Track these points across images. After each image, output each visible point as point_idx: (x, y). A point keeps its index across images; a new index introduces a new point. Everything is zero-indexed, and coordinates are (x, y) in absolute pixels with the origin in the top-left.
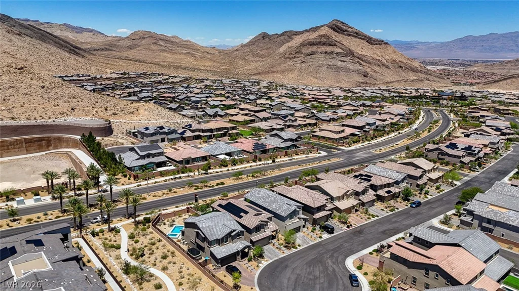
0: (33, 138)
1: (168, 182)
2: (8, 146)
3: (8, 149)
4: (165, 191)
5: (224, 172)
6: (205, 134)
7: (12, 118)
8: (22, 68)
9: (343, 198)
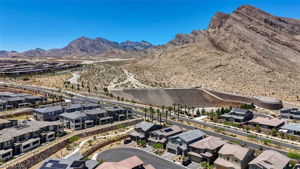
0: (235, 102)
1: (220, 126)
2: (225, 103)
3: (225, 105)
4: (202, 126)
5: (262, 137)
7: (238, 93)
8: (270, 72)
9: (228, 159)
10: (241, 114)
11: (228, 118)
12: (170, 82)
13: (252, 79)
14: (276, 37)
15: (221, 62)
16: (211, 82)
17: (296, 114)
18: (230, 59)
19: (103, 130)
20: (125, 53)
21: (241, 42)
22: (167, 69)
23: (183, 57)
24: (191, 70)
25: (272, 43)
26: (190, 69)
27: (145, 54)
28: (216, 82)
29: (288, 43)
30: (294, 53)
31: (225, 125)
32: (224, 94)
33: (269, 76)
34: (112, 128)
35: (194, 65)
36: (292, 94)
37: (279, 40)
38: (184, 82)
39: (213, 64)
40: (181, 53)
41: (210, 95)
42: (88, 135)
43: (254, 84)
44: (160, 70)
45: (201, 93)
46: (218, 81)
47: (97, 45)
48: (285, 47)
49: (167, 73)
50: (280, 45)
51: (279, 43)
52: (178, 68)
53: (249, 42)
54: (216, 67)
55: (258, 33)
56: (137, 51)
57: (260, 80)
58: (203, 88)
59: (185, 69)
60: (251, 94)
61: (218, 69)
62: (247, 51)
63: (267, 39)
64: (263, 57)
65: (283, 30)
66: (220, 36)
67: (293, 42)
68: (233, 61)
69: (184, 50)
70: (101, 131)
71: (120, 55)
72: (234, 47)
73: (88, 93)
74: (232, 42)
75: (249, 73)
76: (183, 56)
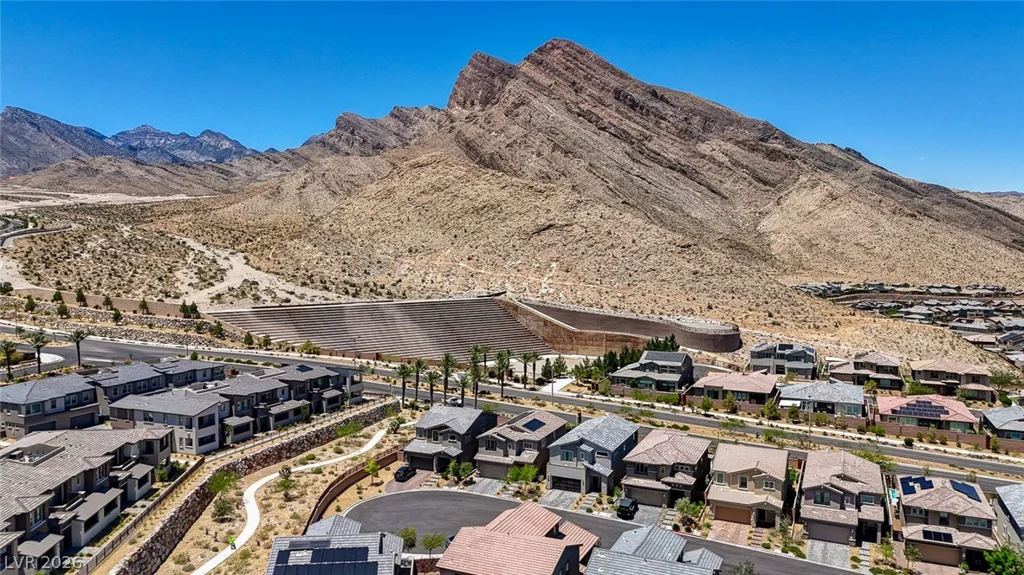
0: (616, 336)
4: (581, 409)
5: (747, 424)
6: (880, 376)
7: (616, 307)
8: (689, 246)
9: (744, 484)
10: (671, 367)
11: (637, 379)
12: (400, 281)
13: (647, 268)
14: (650, 145)
15: (551, 216)
16: (532, 279)
17: (790, 358)
18: (573, 207)
19: (293, 447)
20: (141, 173)
21: (558, 154)
22: (375, 237)
23: (425, 198)
24: (460, 240)
25: (641, 163)
26: (455, 237)
27: (221, 180)
28: (545, 279)
29: (683, 162)
30: (698, 194)
31: (638, 402)
32: (580, 312)
33: (687, 257)
34: (317, 436)
35: (469, 222)
36: (754, 307)
37: (659, 154)
38: (445, 278)
39: (528, 223)
40: (416, 185)
41: (539, 319)
42: (250, 467)
43: (655, 282)
44: (350, 238)
45: (510, 311)
46: (551, 275)
47: (12, 139)
48: (676, 174)
49: (379, 251)
50: (661, 169)
51: (660, 163)
52: (415, 234)
53: (581, 157)
54: (538, 232)
55: (604, 129)
56: (191, 170)
57: (669, 270)
58: (511, 296)
59: (438, 239)
60: (653, 312)
61: (546, 237)
62: (578, 182)
63: (628, 148)
64: (623, 203)
65: (664, 124)
66: (493, 133)
67: (694, 162)
68: (583, 214)
69: (423, 175)
70: (289, 451)
71: (118, 181)
72: (540, 171)
73: (110, 324)
74: (533, 153)
75: (634, 248)
76: (423, 192)
